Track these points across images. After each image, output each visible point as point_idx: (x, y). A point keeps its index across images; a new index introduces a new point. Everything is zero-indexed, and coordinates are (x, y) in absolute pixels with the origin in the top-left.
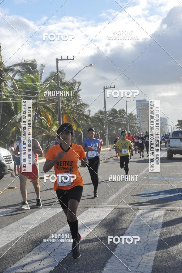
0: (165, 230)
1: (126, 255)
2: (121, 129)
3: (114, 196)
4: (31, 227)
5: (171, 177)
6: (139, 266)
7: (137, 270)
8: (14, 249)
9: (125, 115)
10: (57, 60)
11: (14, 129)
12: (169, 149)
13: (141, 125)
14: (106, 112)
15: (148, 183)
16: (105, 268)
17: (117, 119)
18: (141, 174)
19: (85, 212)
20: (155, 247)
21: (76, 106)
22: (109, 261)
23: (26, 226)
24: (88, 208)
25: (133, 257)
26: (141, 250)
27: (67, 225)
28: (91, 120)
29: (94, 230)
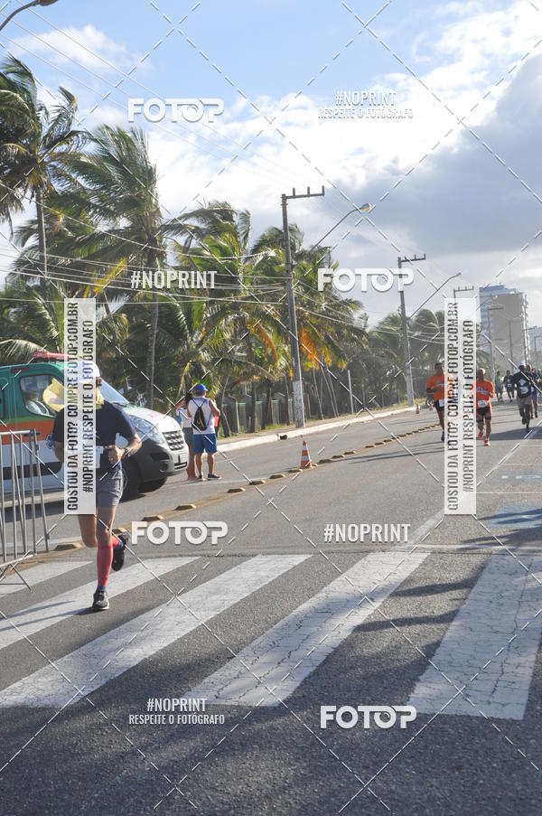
1: (462, 666)
3: (430, 523)
4: (231, 599)
6: (495, 689)
7: (491, 700)
10: (284, 198)
11: (187, 368)
13: (493, 349)
14: (404, 318)
15: (514, 490)
16: (412, 695)
18: (496, 468)
19: (360, 562)
21: (331, 306)
22: (421, 678)
23: (221, 598)
24: (368, 552)
27: (320, 595)
28: (369, 340)
29: (383, 606)
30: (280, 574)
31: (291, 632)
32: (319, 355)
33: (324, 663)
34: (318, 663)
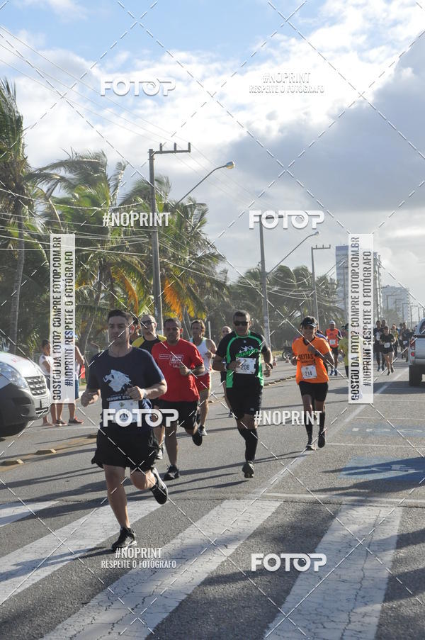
0: (403, 552)
1: (311, 614)
2: (299, 314)
5: (418, 428)
6: (342, 638)
8: (51, 597)
9: (308, 280)
10: (152, 153)
12: (414, 362)
14: (263, 273)
15: (364, 442)
17: (291, 291)
18: (347, 420)
19: (216, 509)
20: (381, 595)
21: (195, 259)
22: (271, 625)
23: (78, 543)
24: (223, 499)
25: (328, 617)
26: (348, 600)
27: (175, 541)
28: (229, 293)
29: (236, 552)
30: (137, 520)
31: (146, 578)
32: (182, 306)
33: (177, 609)
34: (171, 609)
